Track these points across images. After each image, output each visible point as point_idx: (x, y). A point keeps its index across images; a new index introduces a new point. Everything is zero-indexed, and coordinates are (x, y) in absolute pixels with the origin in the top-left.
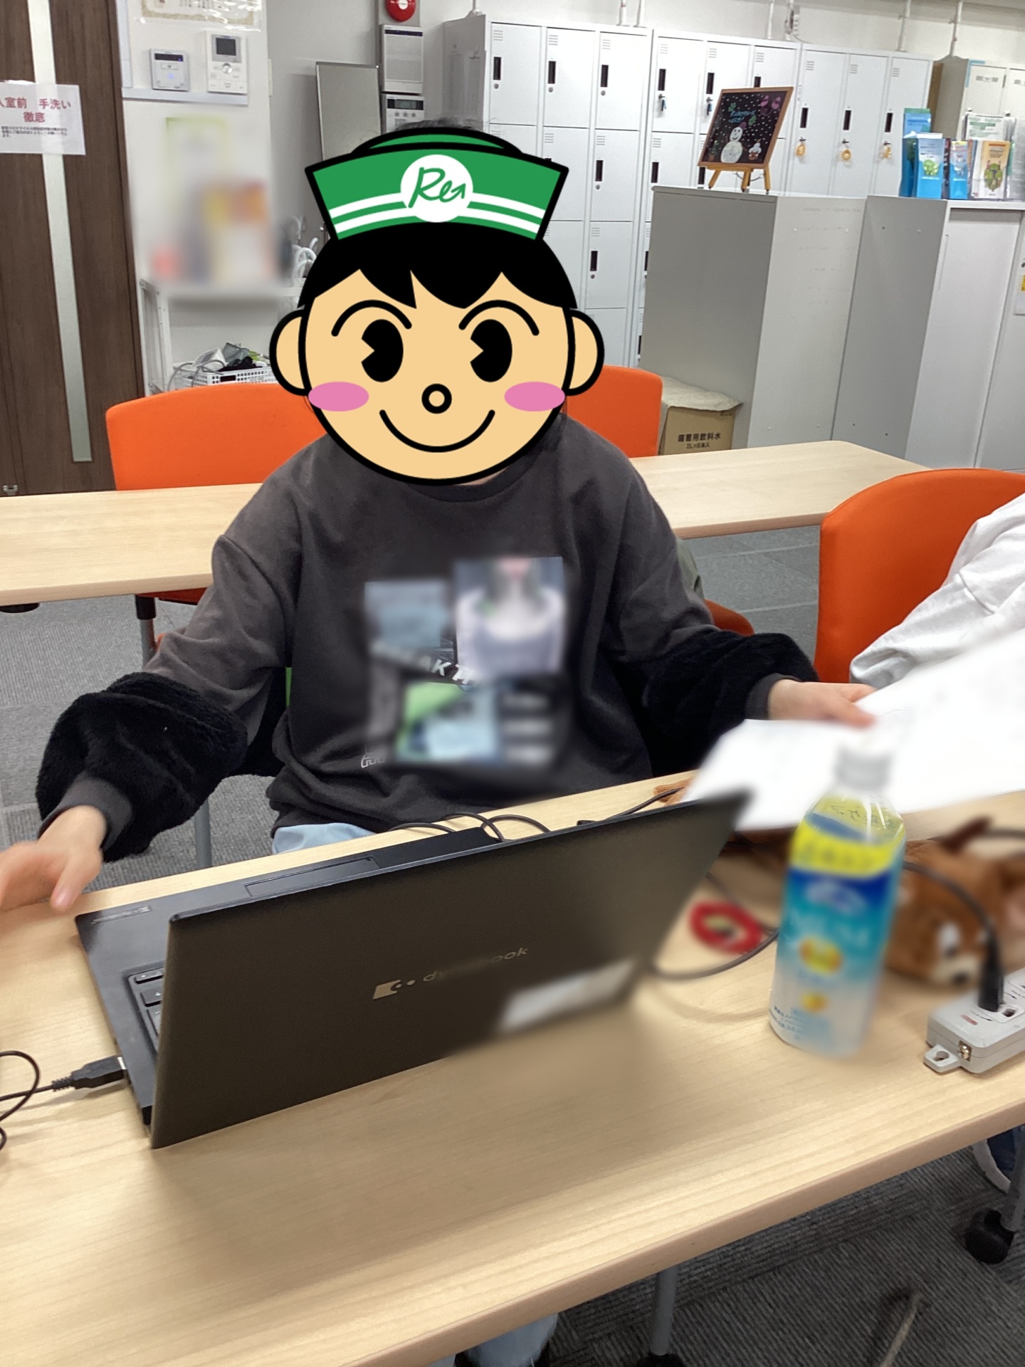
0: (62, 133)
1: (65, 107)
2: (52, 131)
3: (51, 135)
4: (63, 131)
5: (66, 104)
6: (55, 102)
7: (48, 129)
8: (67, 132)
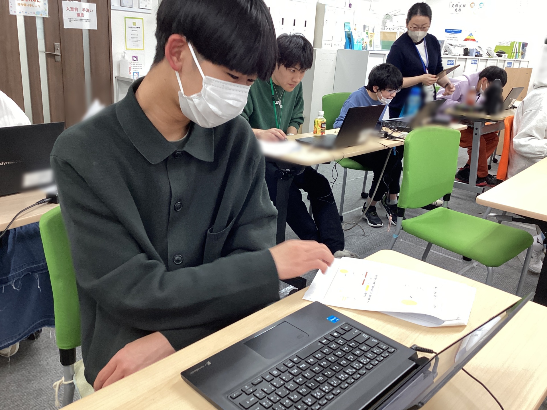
0: (90, 21)
1: (91, 12)
2: (86, 20)
3: (86, 22)
4: (90, 20)
5: (91, 11)
6: (88, 10)
7: (85, 20)
8: (91, 21)
